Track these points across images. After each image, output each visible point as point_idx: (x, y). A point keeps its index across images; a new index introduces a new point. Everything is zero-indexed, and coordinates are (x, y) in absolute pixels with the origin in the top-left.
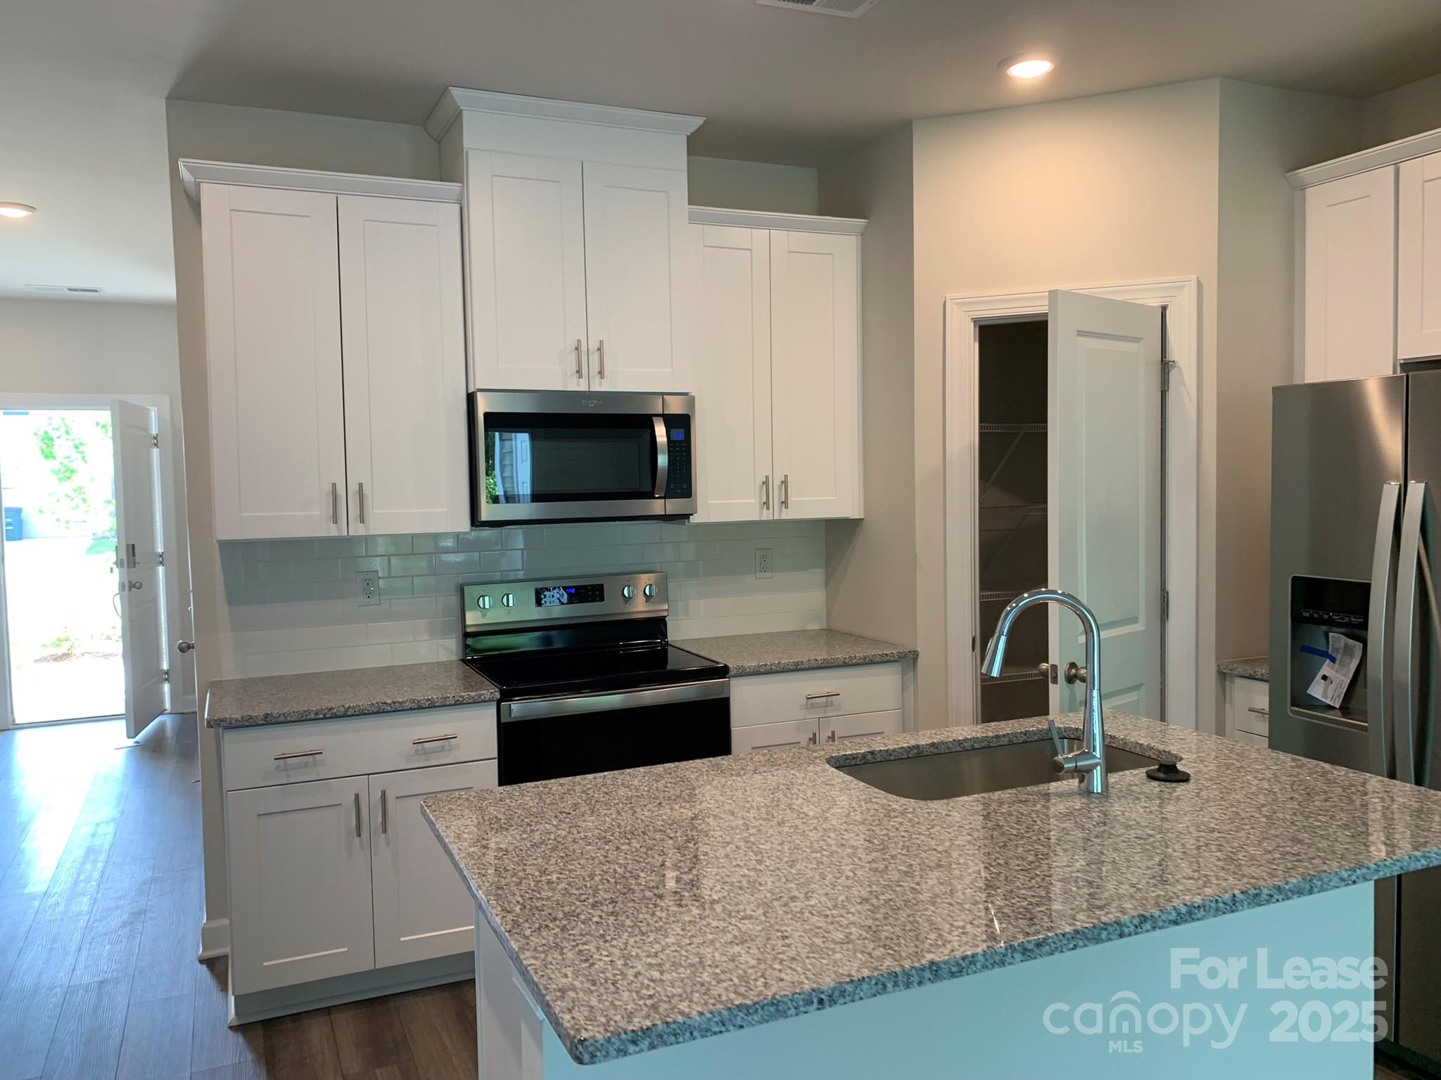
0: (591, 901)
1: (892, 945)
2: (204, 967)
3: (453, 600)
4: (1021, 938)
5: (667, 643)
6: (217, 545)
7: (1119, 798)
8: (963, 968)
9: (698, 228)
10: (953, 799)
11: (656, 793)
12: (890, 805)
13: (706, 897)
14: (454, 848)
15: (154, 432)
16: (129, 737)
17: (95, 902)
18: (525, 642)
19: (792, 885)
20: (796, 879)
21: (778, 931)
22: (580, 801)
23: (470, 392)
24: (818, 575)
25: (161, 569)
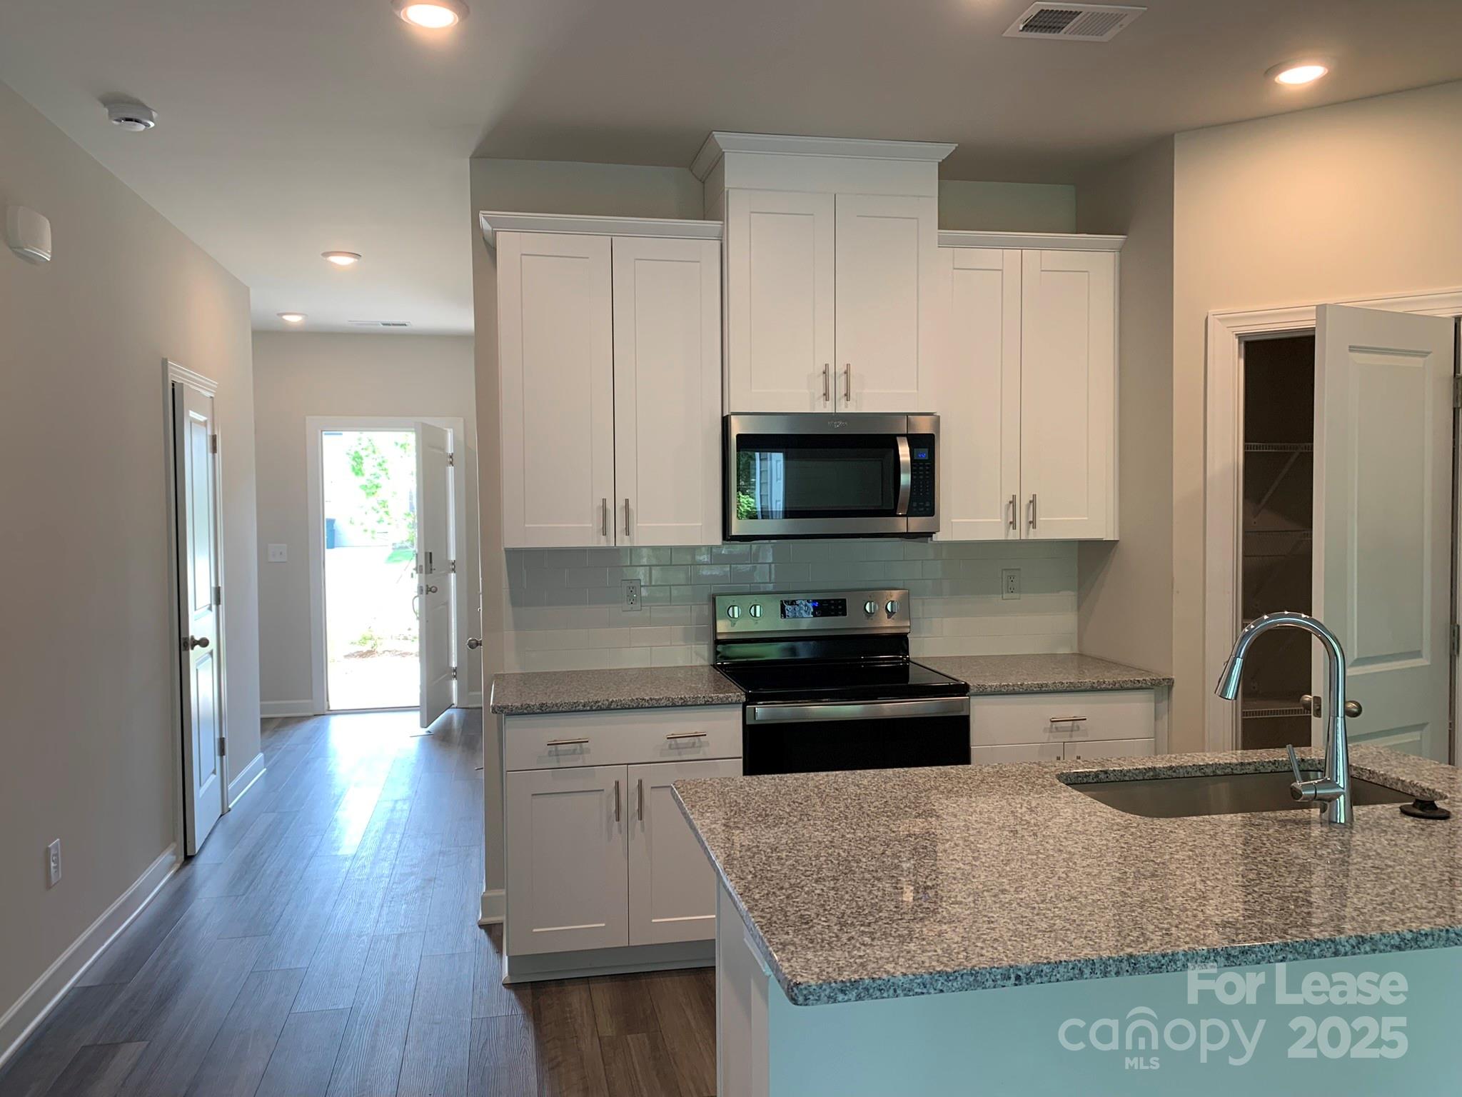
0: (815, 876)
1: (1094, 938)
2: (483, 931)
3: (707, 610)
4: (1226, 944)
5: (908, 660)
6: (504, 552)
7: (1363, 830)
8: (1163, 965)
9: (948, 252)
10: (1182, 818)
11: (884, 793)
12: (1114, 819)
13: (920, 883)
14: (697, 824)
15: (450, 450)
16: (422, 726)
17: (394, 868)
18: (772, 652)
19: (1004, 880)
20: (1009, 876)
21: (985, 916)
22: (812, 793)
23: (725, 415)
24: (1069, 597)
25: (453, 575)
